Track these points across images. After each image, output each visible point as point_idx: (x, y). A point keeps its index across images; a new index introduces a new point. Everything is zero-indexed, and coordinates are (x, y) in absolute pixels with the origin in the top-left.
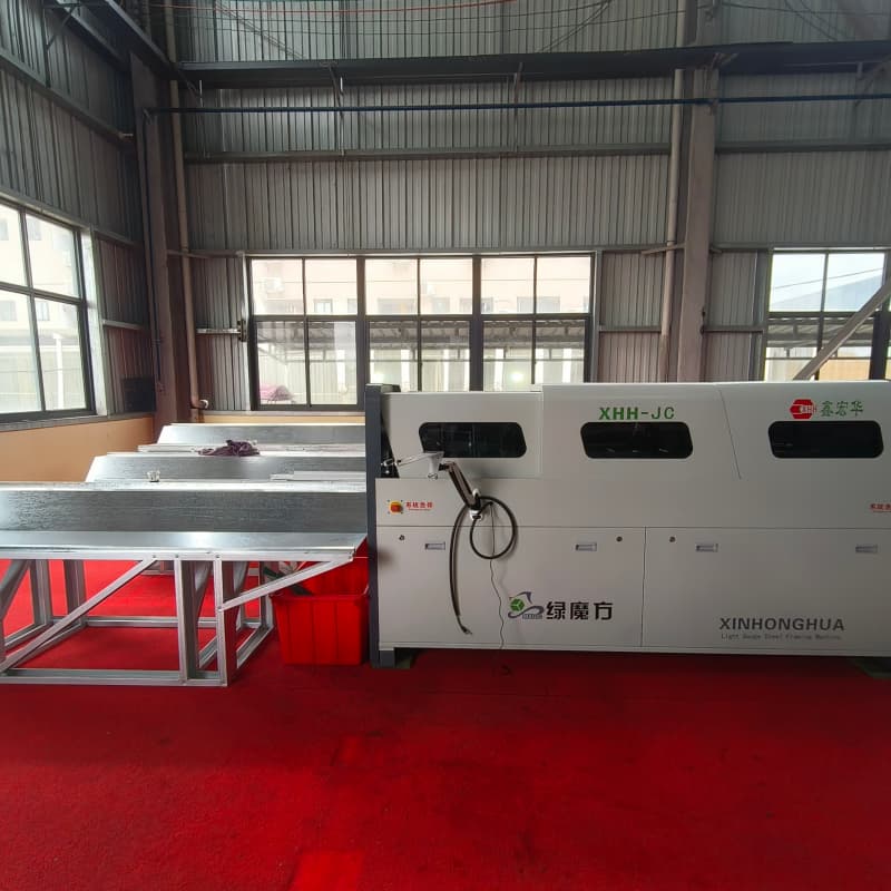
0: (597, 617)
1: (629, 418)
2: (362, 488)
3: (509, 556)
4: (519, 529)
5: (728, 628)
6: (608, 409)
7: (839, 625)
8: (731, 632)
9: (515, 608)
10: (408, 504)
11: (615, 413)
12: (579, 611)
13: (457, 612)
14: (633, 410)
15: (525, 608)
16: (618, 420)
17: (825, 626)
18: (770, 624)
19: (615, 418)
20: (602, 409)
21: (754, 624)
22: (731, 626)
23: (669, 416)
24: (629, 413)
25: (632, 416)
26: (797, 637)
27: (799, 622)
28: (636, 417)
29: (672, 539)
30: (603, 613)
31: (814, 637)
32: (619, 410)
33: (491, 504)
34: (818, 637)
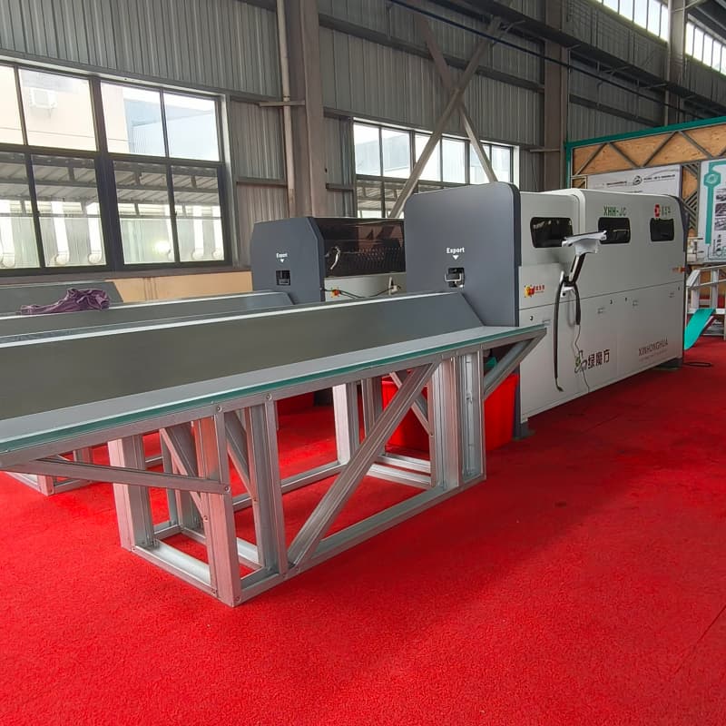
0: (605, 361)
5: (641, 355)
6: (607, 208)
7: (667, 342)
9: (577, 365)
11: (609, 211)
12: (599, 359)
13: (556, 377)
14: (614, 209)
15: (581, 363)
16: (610, 216)
17: (664, 344)
18: (651, 348)
20: (604, 208)
21: (647, 350)
23: (624, 213)
25: (614, 214)
27: (658, 344)
29: (626, 299)
30: (607, 357)
34: (662, 351)
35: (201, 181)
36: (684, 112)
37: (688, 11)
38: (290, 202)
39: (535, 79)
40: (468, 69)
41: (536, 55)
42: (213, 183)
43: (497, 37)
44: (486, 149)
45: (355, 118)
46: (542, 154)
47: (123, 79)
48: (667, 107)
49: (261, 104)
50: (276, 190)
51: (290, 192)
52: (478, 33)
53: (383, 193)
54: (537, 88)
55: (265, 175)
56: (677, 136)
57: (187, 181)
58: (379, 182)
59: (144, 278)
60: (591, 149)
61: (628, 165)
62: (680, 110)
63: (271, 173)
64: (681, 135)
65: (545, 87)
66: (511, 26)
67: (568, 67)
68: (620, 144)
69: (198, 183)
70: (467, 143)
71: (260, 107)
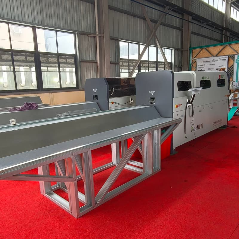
5: (213, 125)
6: (203, 77)
7: (222, 120)
9: (192, 129)
12: (199, 127)
13: (185, 134)
16: (204, 80)
21: (216, 123)
23: (209, 78)
26: (219, 124)
27: (219, 121)
29: (209, 107)
30: (202, 126)
35: (69, 61)
36: (229, 37)
37: (231, 3)
38: (98, 68)
39: (180, 27)
40: (158, 23)
41: (181, 18)
42: (73, 61)
43: (167, 13)
44: (163, 50)
45: (120, 40)
46: (182, 51)
47: (43, 27)
48: (224, 36)
49: (89, 35)
50: (93, 64)
51: (98, 65)
52: (161, 11)
53: (129, 64)
54: (180, 29)
55: (90, 59)
56: (227, 46)
57: (64, 61)
58: (128, 61)
59: (50, 93)
60: (198, 50)
61: (210, 55)
62: (228, 36)
63: (92, 58)
64: (228, 46)
65: (183, 29)
66: (172, 9)
67: (191, 22)
68: (208, 48)
69: (68, 61)
70: (157, 48)
71: (89, 36)
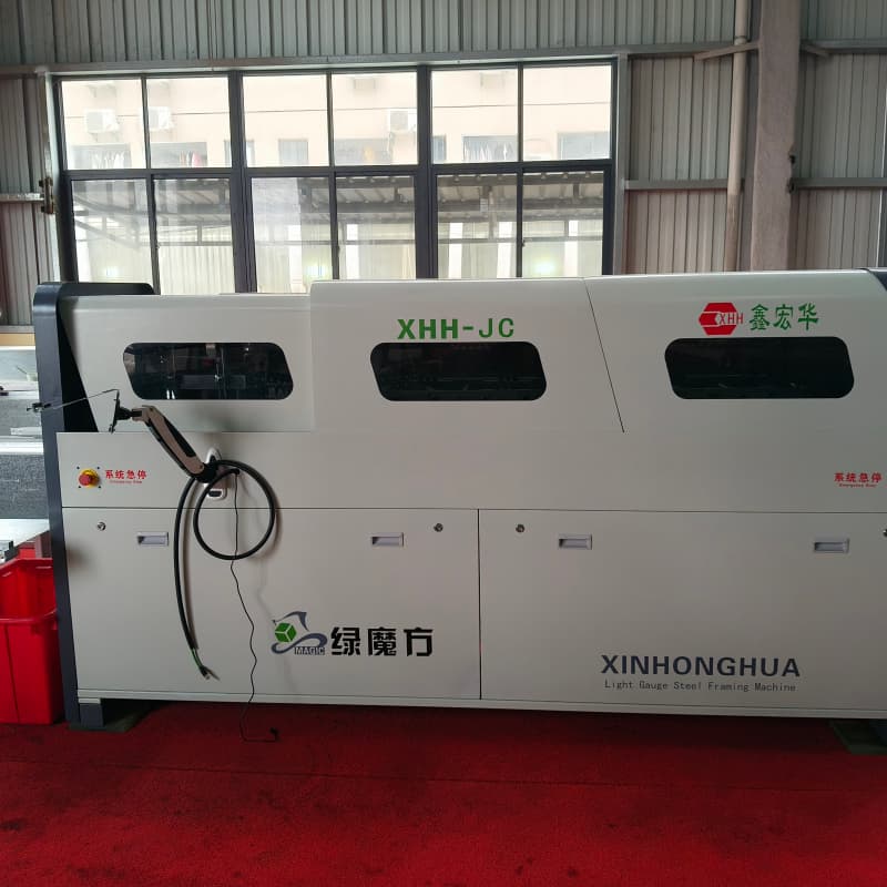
0: (410, 652)
1: (444, 336)
2: (38, 448)
3: (268, 554)
4: (283, 513)
5: (615, 671)
6: (411, 322)
7: (792, 667)
8: (620, 677)
9: (281, 638)
10: (109, 474)
11: (423, 329)
12: (382, 642)
13: (192, 643)
14: (449, 324)
15: (296, 639)
16: (428, 339)
17: (769, 668)
18: (682, 665)
19: (422, 336)
20: (401, 322)
21: (656, 665)
22: (620, 669)
23: (506, 332)
24: (444, 329)
25: (449, 333)
26: (723, 687)
27: (728, 663)
28: (455, 336)
29: (520, 528)
30: (418, 645)
31: (752, 688)
32: (428, 324)
33: (237, 472)
34: (758, 686)
51: (730, 198)
71: (695, 62)
